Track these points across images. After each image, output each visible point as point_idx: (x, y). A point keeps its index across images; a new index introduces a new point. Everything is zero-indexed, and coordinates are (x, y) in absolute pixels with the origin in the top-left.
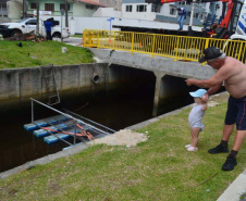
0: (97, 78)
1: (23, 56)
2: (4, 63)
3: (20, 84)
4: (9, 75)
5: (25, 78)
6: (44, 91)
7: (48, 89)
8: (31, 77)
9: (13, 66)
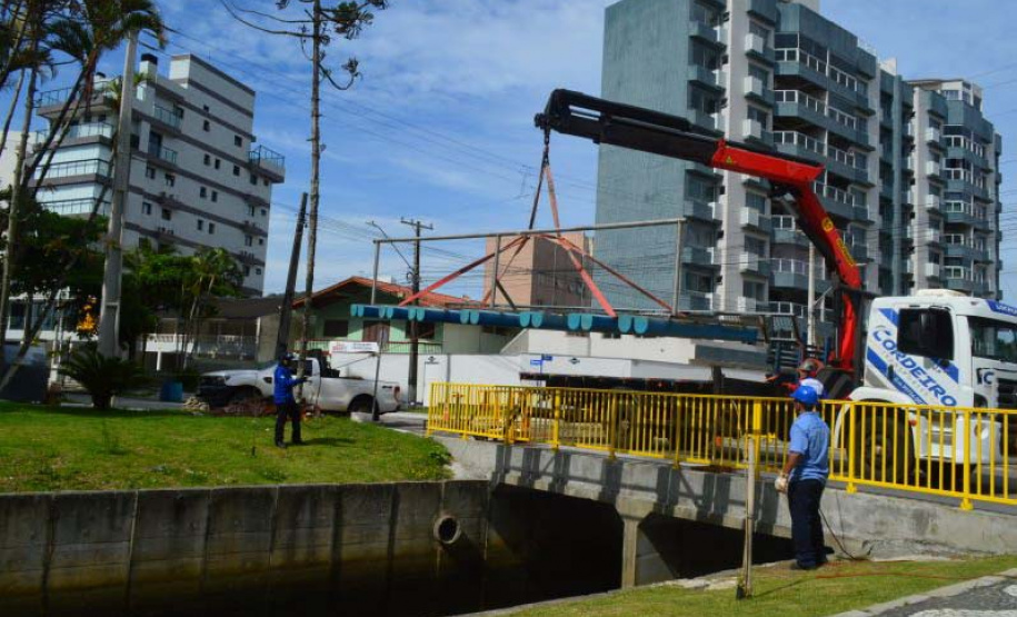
0: (448, 528)
1: (236, 456)
2: (177, 472)
3: (208, 533)
4: (179, 505)
5: (226, 515)
6: (277, 558)
7: (290, 555)
8: (243, 514)
9: (201, 480)
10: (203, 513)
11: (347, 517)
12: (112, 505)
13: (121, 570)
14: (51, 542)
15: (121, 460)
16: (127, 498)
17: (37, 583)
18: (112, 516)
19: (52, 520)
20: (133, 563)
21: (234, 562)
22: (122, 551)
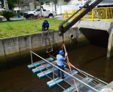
0: (72, 36)
1: (33, 27)
2: (23, 32)
3: (31, 42)
4: (26, 38)
5: (34, 39)
6: (44, 45)
7: (46, 44)
8: (37, 38)
9: (28, 33)
10: (30, 39)
11: (55, 36)
12: (13, 39)
13: (18, 50)
14: (4, 47)
15: (13, 30)
16: (16, 38)
17: (4, 55)
18: (14, 41)
19: (3, 44)
20: (20, 49)
21: (37, 46)
22: (17, 47)
